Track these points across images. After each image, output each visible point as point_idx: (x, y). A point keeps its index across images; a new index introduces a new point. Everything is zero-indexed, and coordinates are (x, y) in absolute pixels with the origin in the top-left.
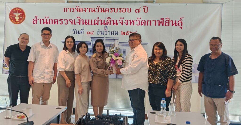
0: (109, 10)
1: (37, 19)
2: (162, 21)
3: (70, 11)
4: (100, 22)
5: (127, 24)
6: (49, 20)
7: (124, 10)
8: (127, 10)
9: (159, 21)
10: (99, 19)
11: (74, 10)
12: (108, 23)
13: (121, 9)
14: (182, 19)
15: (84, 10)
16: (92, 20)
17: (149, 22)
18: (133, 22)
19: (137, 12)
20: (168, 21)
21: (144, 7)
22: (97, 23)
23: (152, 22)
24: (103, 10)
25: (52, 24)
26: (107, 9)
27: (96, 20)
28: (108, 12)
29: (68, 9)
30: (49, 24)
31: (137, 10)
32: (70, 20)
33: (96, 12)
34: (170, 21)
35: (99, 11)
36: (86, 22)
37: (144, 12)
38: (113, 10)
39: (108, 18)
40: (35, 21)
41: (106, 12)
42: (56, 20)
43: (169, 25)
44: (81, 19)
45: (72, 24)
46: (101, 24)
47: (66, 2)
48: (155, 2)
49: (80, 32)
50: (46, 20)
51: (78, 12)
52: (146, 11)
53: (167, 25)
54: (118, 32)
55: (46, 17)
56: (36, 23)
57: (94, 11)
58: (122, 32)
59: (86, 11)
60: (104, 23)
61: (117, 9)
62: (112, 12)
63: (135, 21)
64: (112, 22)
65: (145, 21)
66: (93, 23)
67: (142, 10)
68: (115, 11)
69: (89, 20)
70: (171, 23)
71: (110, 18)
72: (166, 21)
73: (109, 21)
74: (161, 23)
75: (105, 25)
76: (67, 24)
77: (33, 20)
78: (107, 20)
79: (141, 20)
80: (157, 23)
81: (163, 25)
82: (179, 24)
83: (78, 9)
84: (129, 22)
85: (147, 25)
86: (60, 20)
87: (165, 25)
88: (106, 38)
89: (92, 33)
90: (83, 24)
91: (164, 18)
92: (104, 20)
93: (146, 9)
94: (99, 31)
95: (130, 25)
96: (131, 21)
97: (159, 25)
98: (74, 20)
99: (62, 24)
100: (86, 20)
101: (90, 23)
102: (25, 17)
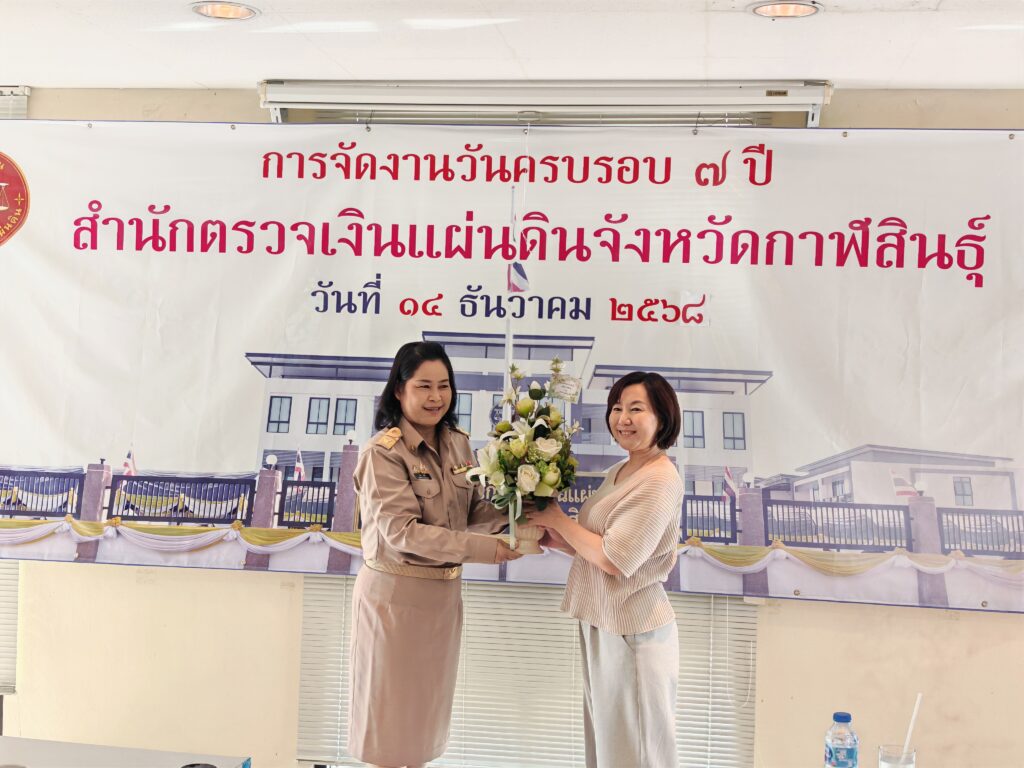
0: (538, 166)
1: (99, 221)
2: (859, 235)
3: (301, 175)
4: (479, 240)
5: (645, 257)
6: (173, 225)
7: (628, 169)
8: (644, 168)
9: (841, 237)
10: (475, 224)
11: (323, 166)
12: (531, 249)
13: (610, 159)
14: (981, 226)
15: (383, 168)
16: (431, 229)
17: (781, 241)
18: (681, 244)
19: (706, 182)
20: (893, 240)
21: (746, 150)
22: (463, 247)
23: (797, 242)
24: (502, 170)
25: (190, 248)
26: (525, 164)
27: (458, 229)
28: (532, 179)
29: (286, 161)
30: (173, 248)
31: (708, 167)
32: (300, 227)
33: (458, 177)
34: (906, 237)
35: (473, 176)
36: (395, 242)
37: (752, 179)
38: (563, 167)
39: (527, 217)
40: (86, 233)
41: (517, 179)
42: (216, 229)
43: (900, 263)
44: (364, 223)
45: (311, 251)
46: (489, 253)
47: (274, 120)
48: (816, 122)
49: (358, 301)
50: (156, 223)
51: (347, 176)
52: (760, 176)
53: (890, 264)
54: (588, 301)
55: (151, 208)
56: (94, 246)
57: (448, 174)
58: (614, 301)
59: (395, 176)
60: (508, 248)
61: (586, 160)
62: (555, 178)
63: (693, 239)
64: (553, 242)
65: (755, 238)
66: (439, 245)
67: (737, 170)
68: (570, 177)
69: (413, 229)
70: (911, 249)
71: (545, 219)
72: (881, 238)
73: (534, 235)
74: (853, 248)
75: (512, 262)
76: (281, 249)
77: (77, 222)
78: (526, 231)
79: (727, 232)
80: (830, 248)
81: (863, 261)
82: (961, 254)
83: (348, 159)
84: (657, 244)
85: (769, 261)
86: (235, 228)
87: (880, 262)
88: (516, 337)
89: (429, 308)
90: (378, 251)
91: (868, 221)
92: (506, 231)
93: (761, 166)
94: (475, 297)
95: (666, 259)
96: (667, 234)
97: (841, 260)
98: (326, 227)
99: (250, 248)
100: (395, 228)
101: (421, 244)
102: (24, 206)
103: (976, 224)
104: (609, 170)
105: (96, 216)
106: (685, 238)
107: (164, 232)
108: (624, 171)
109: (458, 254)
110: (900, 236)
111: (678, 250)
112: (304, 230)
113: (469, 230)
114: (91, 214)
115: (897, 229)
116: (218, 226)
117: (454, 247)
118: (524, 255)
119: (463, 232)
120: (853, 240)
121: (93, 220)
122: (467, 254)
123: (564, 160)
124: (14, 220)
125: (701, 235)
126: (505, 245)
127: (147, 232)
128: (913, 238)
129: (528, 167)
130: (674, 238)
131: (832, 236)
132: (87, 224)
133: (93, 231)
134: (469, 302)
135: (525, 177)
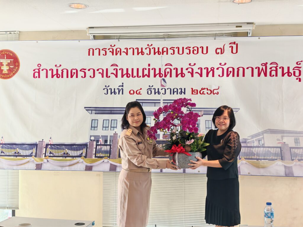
0: (169, 50)
1: (41, 70)
2: (264, 67)
3: (99, 55)
4: (152, 72)
5: (201, 75)
6: (62, 70)
7: (195, 50)
8: (200, 50)
9: (259, 68)
10: (151, 67)
11: (106, 52)
12: (168, 74)
13: (190, 47)
14: (300, 64)
15: (123, 52)
16: (138, 69)
17: (241, 70)
18: (212, 71)
19: (218, 53)
20: (274, 69)
21: (230, 44)
22: (147, 74)
23: (246, 70)
24: (158, 52)
25: (67, 77)
26: (165, 49)
27: (146, 69)
28: (167, 54)
29: (95, 51)
30: (62, 77)
31: (219, 49)
32: (99, 70)
33: (145, 54)
34: (278, 68)
35: (150, 54)
36: (127, 73)
37: (232, 52)
38: (176, 50)
39: (166, 65)
40: (37, 74)
41: (163, 54)
42: (75, 71)
43: (276, 75)
44: (118, 68)
45: (103, 77)
46: (155, 76)
47: (91, 39)
48: (250, 35)
49: (117, 91)
50: (57, 70)
51: (113, 54)
52: (234, 51)
53: (273, 76)
54: (185, 89)
55: (56, 66)
56: (39, 77)
57: (142, 53)
58: (192, 89)
59: (127, 54)
60: (161, 74)
61: (183, 48)
62: (174, 53)
63: (215, 70)
64: (174, 72)
65: (233, 69)
66: (140, 74)
67: (228, 49)
68: (178, 53)
69: (133, 69)
70: (280, 71)
71: (171, 65)
72: (271, 68)
73: (168, 70)
74: (262, 71)
75: (162, 78)
76: (94, 76)
77: (34, 70)
78: (166, 69)
79: (225, 68)
80: (256, 72)
81: (266, 75)
82: (294, 72)
83: (113, 50)
84: (204, 72)
85: (238, 76)
86: (81, 71)
87: (270, 75)
88: (164, 100)
89: (138, 92)
90: (122, 76)
91: (267, 63)
92: (160, 69)
93: (235, 48)
94: (151, 89)
95: (207, 76)
96: (207, 69)
97: (259, 75)
98: (107, 70)
99: (85, 76)
100: (127, 69)
101: (135, 74)
102: (18, 66)
103: (298, 63)
104: (190, 50)
105: (40, 68)
106: (213, 70)
107: (60, 72)
108: (194, 51)
109: (146, 76)
110: (276, 68)
111: (211, 73)
112: (101, 71)
113: (149, 69)
114: (38, 68)
115: (275, 66)
116: (75, 70)
117: (145, 74)
118: (166, 76)
119: (147, 70)
120: (262, 69)
121: (39, 70)
122: (149, 76)
123: (176, 48)
124: (15, 70)
125: (218, 69)
126: (160, 73)
127: (55, 73)
128: (280, 68)
129: (166, 50)
130: (209, 70)
131: (256, 68)
132: (37, 71)
133: (39, 73)
134: (150, 90)
135: (165, 53)
